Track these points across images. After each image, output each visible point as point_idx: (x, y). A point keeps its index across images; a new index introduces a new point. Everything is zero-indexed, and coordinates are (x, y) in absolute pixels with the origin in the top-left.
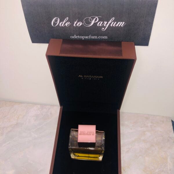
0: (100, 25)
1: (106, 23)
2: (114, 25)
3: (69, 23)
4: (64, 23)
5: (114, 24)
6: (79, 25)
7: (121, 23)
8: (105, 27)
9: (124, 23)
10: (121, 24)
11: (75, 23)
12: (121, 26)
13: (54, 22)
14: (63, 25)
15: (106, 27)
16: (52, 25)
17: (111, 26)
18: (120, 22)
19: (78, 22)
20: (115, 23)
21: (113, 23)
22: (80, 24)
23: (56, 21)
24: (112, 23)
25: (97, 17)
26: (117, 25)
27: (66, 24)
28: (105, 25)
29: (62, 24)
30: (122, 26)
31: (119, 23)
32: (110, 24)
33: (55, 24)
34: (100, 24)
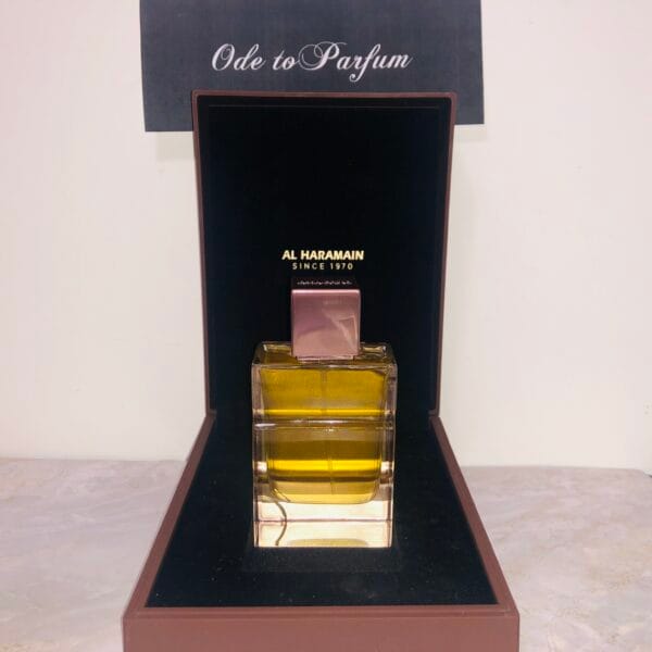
0: (345, 67)
1: (360, 59)
2: (381, 65)
3: (261, 60)
4: (246, 59)
5: (380, 63)
6: (287, 65)
7: (400, 57)
8: (357, 73)
9: (406, 57)
10: (400, 61)
11: (278, 59)
12: (399, 65)
13: (219, 57)
14: (242, 67)
15: (360, 70)
16: (211, 66)
17: (374, 66)
18: (397, 54)
19: (285, 56)
20: (385, 58)
21: (378, 58)
22: (290, 63)
23: (226, 53)
24: (375, 60)
25: (334, 45)
26: (390, 65)
27: (253, 64)
28: (356, 67)
29: (240, 64)
30: (402, 65)
31: (393, 58)
32: (372, 61)
33: (220, 62)
34: (343, 64)
